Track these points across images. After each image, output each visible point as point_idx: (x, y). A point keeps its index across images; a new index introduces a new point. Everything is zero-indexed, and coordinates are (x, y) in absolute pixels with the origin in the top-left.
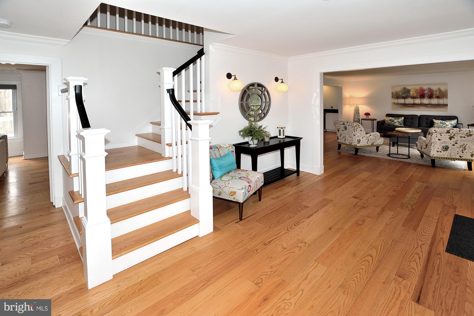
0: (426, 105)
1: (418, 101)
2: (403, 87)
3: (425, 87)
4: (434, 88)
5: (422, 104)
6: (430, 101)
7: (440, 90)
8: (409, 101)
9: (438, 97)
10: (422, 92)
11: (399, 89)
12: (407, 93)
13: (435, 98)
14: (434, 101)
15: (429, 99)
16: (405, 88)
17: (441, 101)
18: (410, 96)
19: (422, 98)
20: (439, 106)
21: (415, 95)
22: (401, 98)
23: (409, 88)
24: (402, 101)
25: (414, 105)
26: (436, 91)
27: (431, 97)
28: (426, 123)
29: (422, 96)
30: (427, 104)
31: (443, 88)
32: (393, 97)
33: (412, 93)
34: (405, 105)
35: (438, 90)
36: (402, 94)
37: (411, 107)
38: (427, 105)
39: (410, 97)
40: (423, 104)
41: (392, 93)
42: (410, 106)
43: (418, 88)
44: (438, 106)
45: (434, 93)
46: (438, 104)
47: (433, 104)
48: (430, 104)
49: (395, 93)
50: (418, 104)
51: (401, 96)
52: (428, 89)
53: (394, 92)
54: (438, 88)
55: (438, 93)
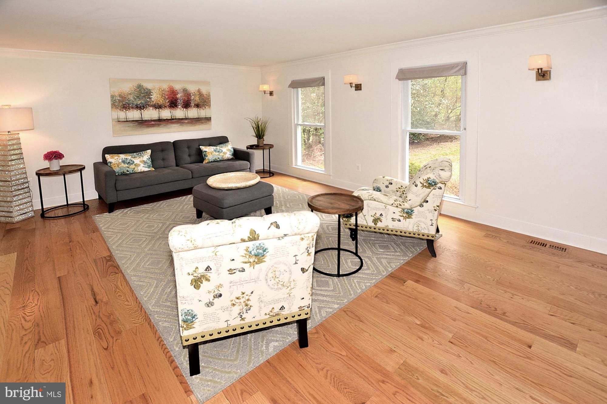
0: (180, 121)
1: (166, 114)
2: (136, 84)
3: (178, 87)
4: (192, 89)
5: (173, 119)
6: (186, 112)
7: (200, 93)
8: (150, 114)
9: (197, 106)
10: (172, 96)
11: (127, 88)
12: (144, 96)
13: (194, 107)
14: (193, 113)
15: (185, 109)
16: (140, 87)
17: (202, 113)
18: (152, 103)
19: (173, 107)
20: (199, 121)
21: (161, 102)
22: (132, 108)
23: (148, 85)
24: (134, 114)
25: (160, 122)
26: (195, 95)
27: (187, 105)
28: (189, 156)
29: (173, 104)
30: (182, 119)
31: (204, 91)
32: (114, 105)
33: (155, 97)
34: (142, 123)
35: (198, 93)
36: (135, 99)
37: (153, 126)
38: (182, 121)
39: (151, 106)
40: (176, 119)
41: (112, 97)
42: (153, 124)
43: (165, 87)
44: (197, 121)
45: (192, 98)
46: (198, 118)
47: (191, 117)
48: (186, 119)
49: (120, 96)
50: (167, 119)
51: (133, 104)
52: (182, 91)
53: (117, 94)
54: (197, 89)
55: (197, 98)
